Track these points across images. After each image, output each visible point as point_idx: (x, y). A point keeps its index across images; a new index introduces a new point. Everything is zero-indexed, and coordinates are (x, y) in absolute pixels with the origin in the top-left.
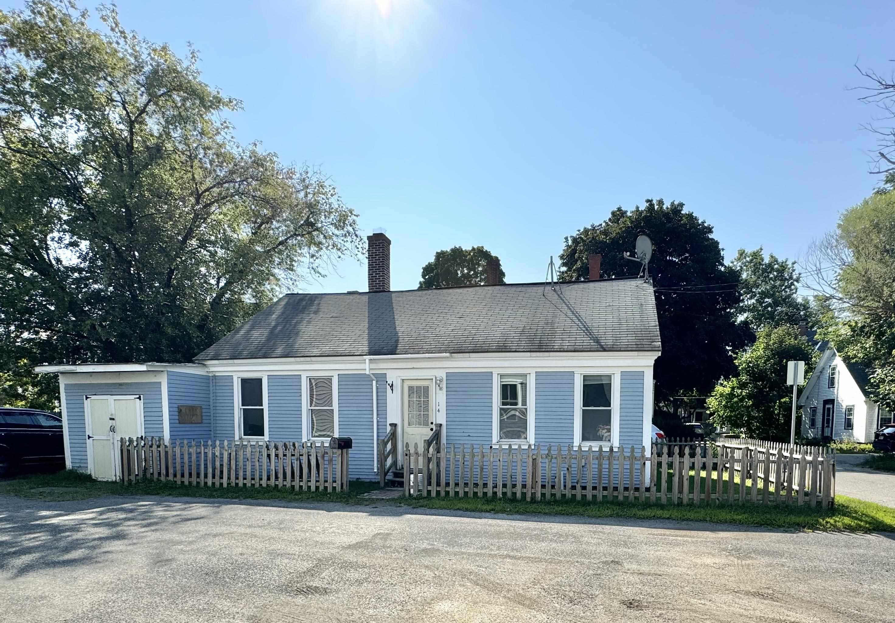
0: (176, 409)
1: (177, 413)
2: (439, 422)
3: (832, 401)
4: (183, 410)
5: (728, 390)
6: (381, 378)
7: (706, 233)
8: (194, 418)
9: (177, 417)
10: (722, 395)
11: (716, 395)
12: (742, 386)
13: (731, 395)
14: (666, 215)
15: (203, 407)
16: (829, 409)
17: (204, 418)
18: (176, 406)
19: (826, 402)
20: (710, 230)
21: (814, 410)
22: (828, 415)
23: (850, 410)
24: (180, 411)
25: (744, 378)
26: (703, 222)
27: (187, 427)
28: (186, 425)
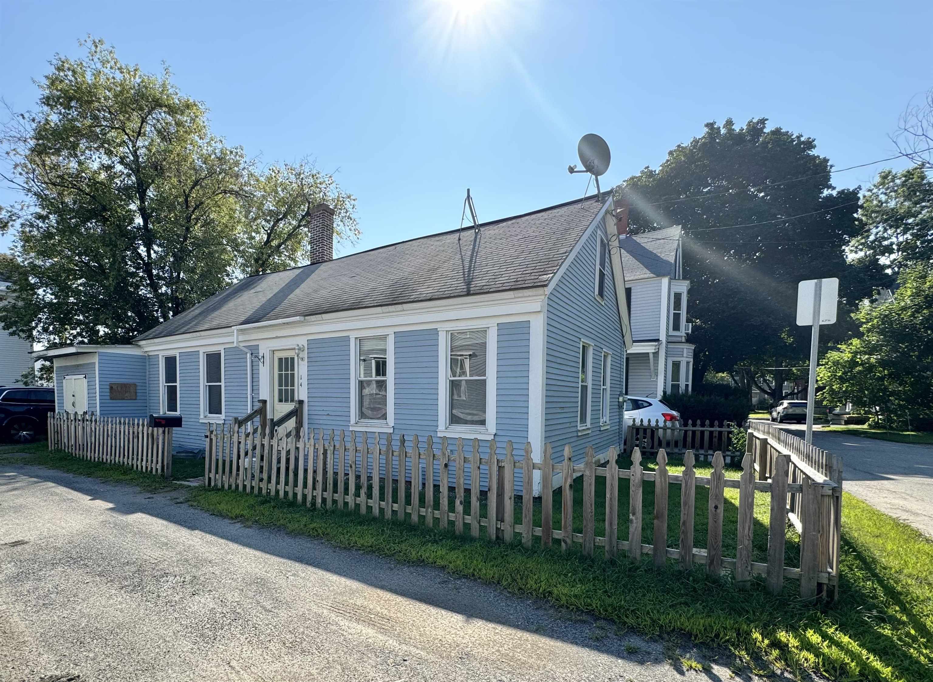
0: (108, 387)
1: (108, 390)
2: (301, 399)
4: (115, 387)
5: (847, 356)
6: (254, 350)
7: (804, 150)
8: (127, 395)
9: (108, 394)
10: (836, 363)
11: (827, 363)
12: (871, 350)
13: (853, 363)
14: (739, 138)
15: (138, 384)
17: (138, 394)
18: (108, 383)
20: (810, 144)
24: (111, 388)
25: (874, 339)
26: (798, 137)
27: (119, 403)
28: (118, 401)
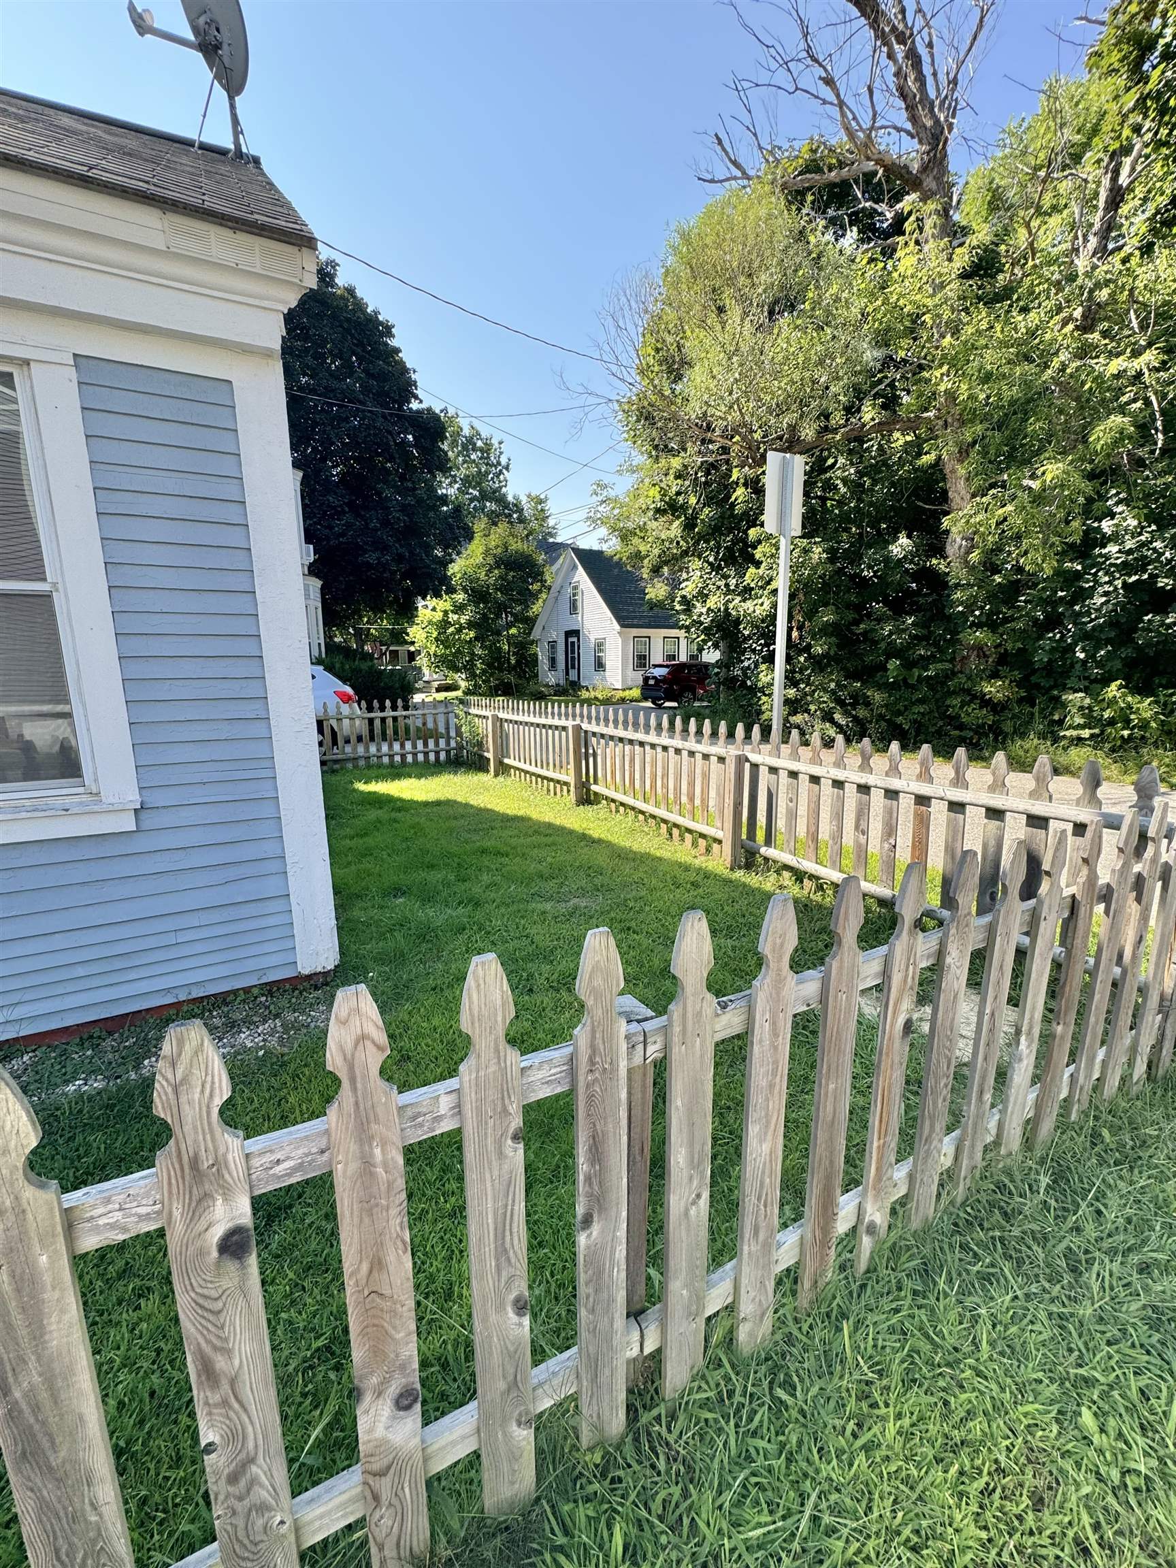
3: (576, 633)
10: (430, 623)
11: (422, 622)
16: (573, 643)
19: (568, 634)
21: (553, 645)
22: (573, 652)
23: (600, 646)
25: (461, 596)
